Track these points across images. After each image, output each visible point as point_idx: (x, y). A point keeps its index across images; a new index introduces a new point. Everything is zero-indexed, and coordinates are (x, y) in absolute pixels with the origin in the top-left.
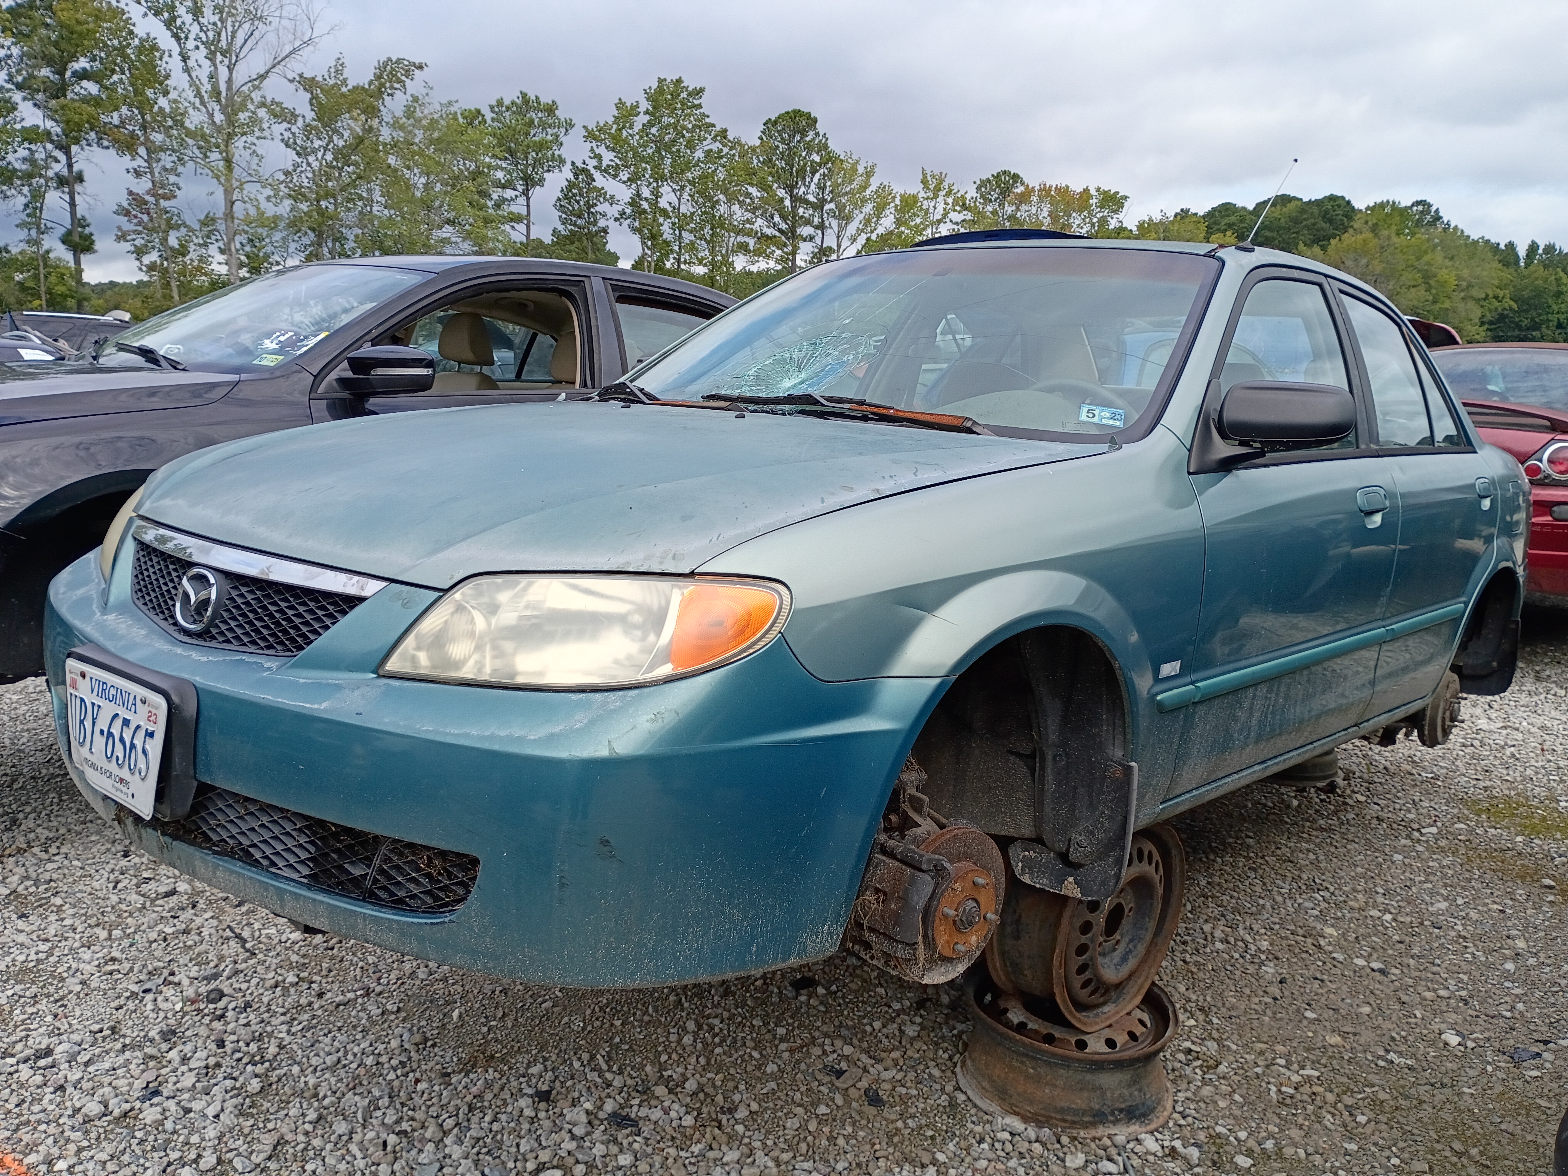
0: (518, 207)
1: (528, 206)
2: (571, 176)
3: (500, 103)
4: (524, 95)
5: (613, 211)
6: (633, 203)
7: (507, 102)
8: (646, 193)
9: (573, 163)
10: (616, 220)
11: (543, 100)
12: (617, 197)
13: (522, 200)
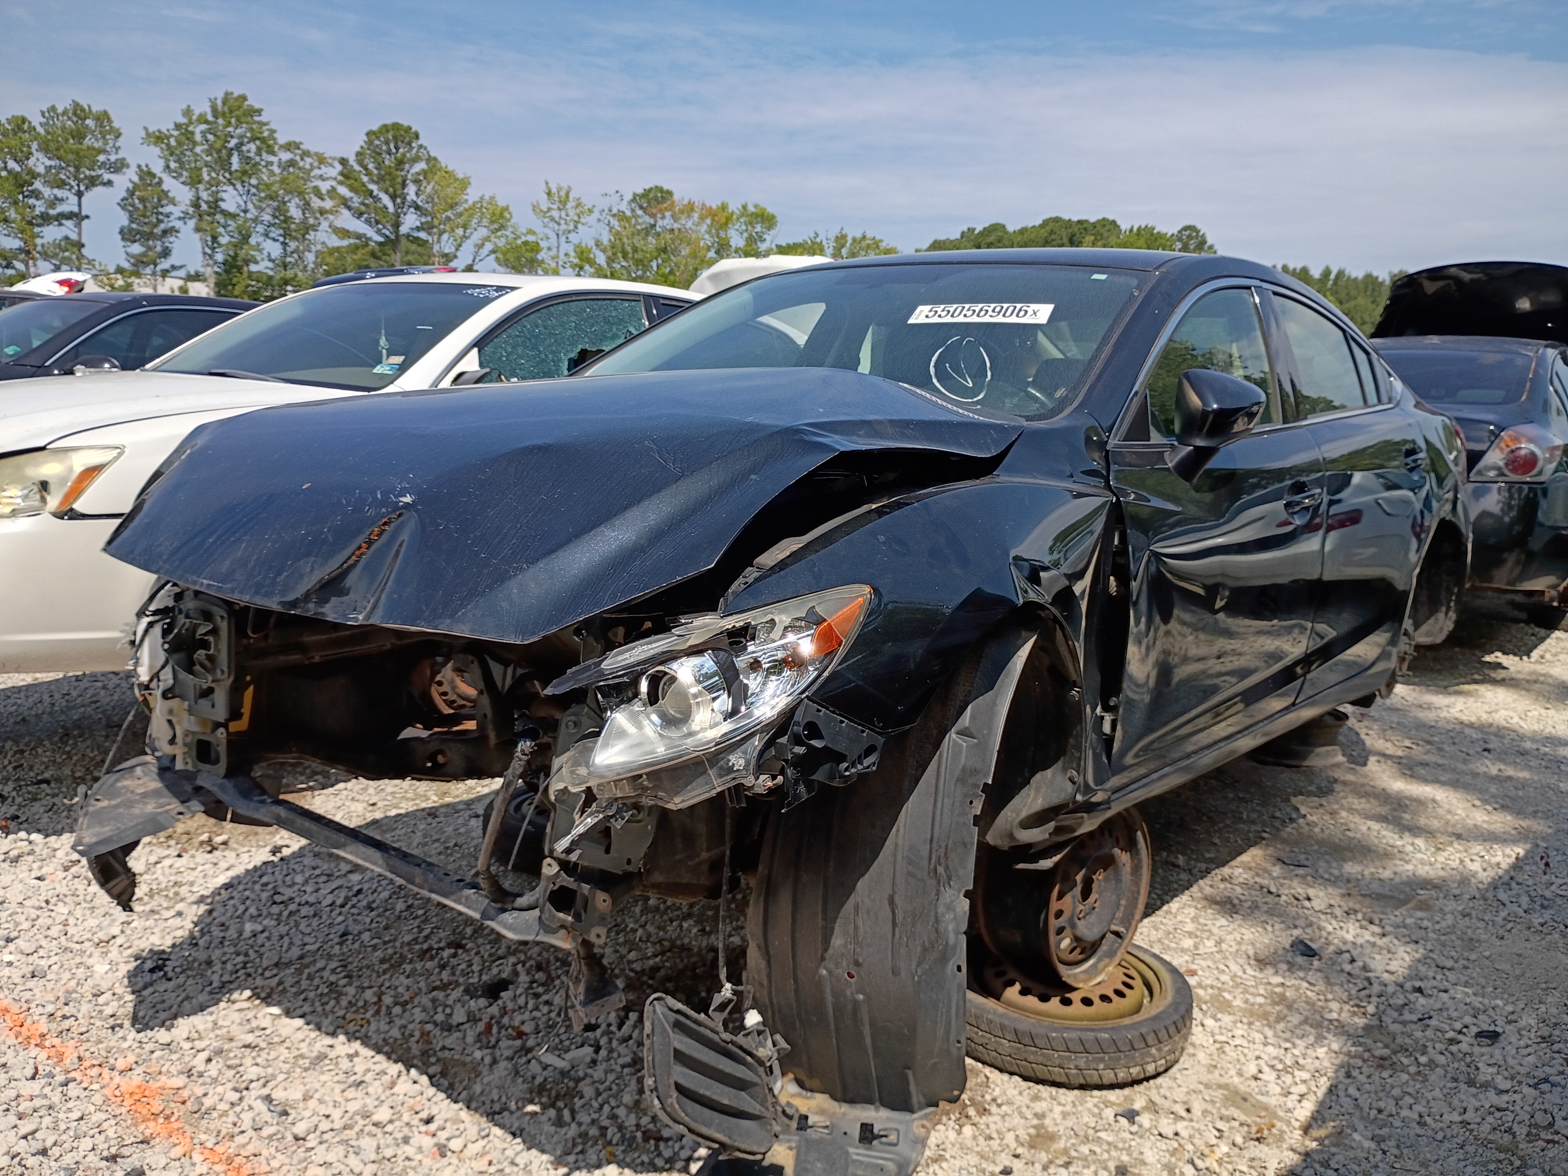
0: (70, 205)
1: (80, 205)
2: (136, 179)
3: (53, 108)
4: (76, 105)
5: (176, 211)
6: (196, 205)
7: (60, 110)
8: (204, 195)
9: (139, 166)
10: (180, 219)
11: (94, 110)
12: (177, 199)
13: (74, 199)
